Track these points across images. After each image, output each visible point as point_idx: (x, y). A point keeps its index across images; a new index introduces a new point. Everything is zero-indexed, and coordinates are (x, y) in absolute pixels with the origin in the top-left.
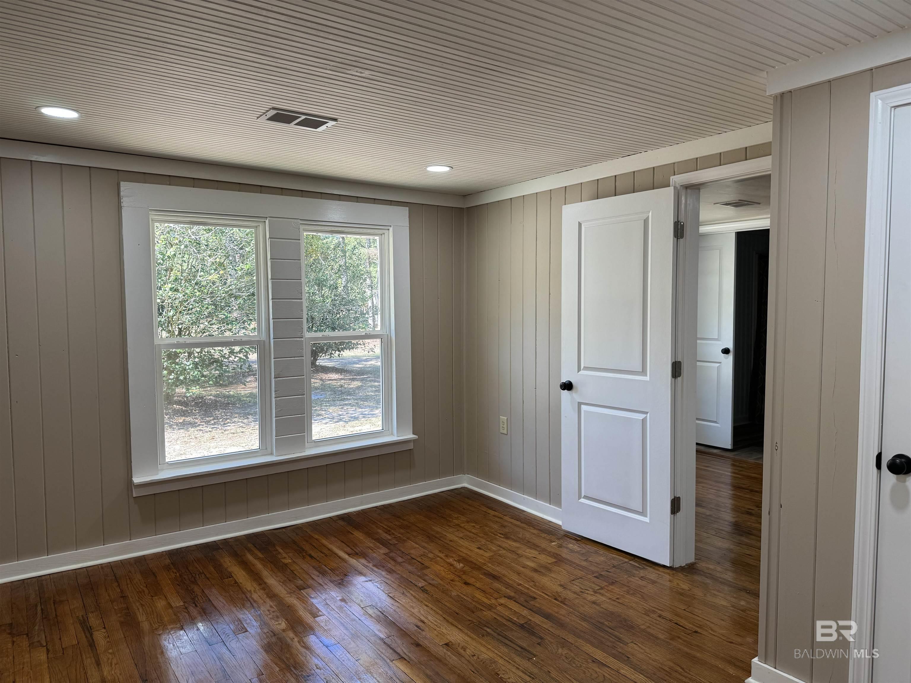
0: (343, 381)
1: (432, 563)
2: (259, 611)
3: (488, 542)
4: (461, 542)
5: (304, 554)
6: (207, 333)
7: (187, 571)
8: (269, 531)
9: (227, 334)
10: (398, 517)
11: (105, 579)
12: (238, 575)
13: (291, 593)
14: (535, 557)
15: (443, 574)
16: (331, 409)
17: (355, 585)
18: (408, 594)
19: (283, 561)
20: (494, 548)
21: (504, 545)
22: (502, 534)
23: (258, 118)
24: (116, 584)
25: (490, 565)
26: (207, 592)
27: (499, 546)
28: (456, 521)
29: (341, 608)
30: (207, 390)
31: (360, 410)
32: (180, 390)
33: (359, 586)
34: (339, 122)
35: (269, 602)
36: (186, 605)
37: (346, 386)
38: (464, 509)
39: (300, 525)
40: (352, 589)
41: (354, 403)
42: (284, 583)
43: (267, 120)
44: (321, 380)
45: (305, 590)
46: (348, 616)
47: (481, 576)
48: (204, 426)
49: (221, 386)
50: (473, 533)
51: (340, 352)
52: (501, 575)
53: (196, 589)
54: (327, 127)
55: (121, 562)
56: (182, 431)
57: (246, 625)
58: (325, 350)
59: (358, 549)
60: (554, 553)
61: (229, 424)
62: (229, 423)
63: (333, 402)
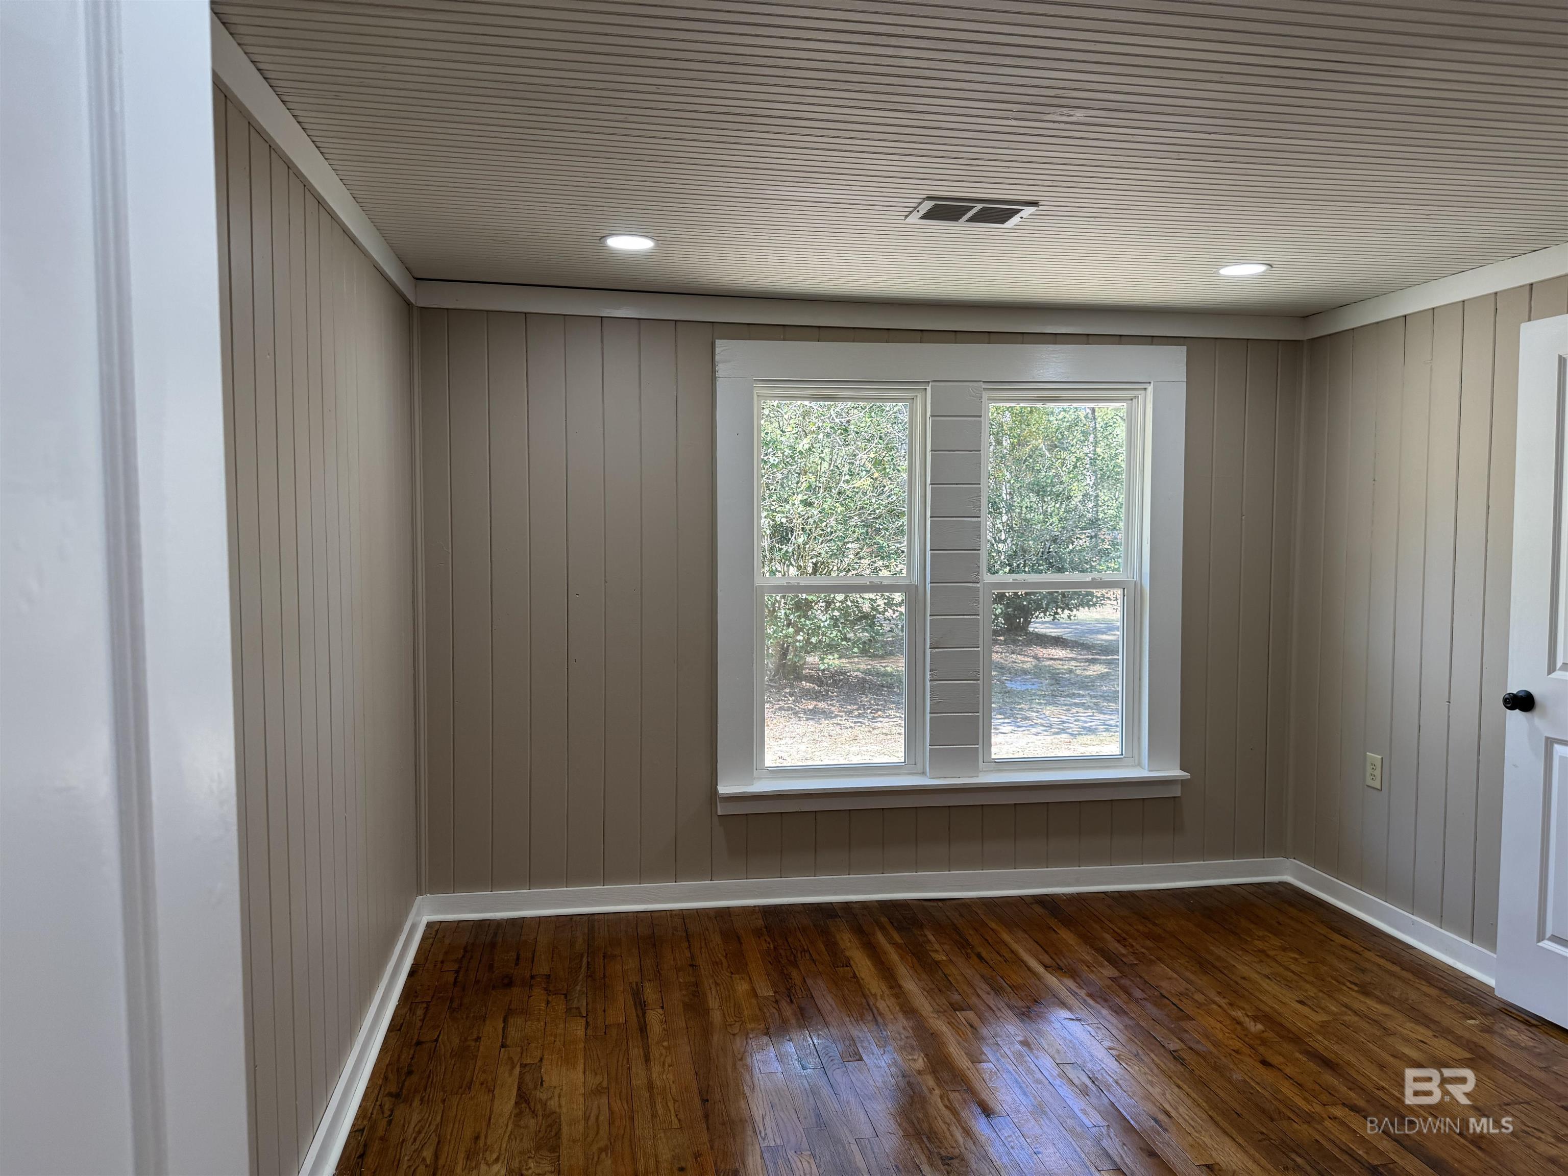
0: (1073, 663)
1: (1201, 1012)
2: (885, 1031)
3: (1321, 994)
4: (1265, 984)
5: (969, 951)
6: (854, 572)
7: (786, 944)
8: (915, 902)
9: (885, 573)
10: (1143, 918)
11: (673, 934)
12: (860, 965)
13: (940, 1012)
14: (1422, 1041)
15: (1220, 1036)
16: (1048, 710)
17: (1050, 1022)
18: (1146, 1059)
19: (933, 955)
20: (1334, 1008)
21: (1356, 1005)
22: (1356, 984)
23: (906, 216)
24: (686, 944)
25: (1320, 1038)
26: (809, 982)
27: (1346, 1006)
28: (1260, 944)
29: (1020, 1056)
30: (854, 662)
31: (1102, 716)
32: (812, 659)
33: (1057, 1025)
34: (1041, 208)
35: (902, 1021)
36: (778, 997)
37: (1078, 672)
38: (1279, 924)
39: (968, 901)
40: (1045, 1027)
41: (1091, 702)
42: (929, 992)
43: (921, 218)
44: (1036, 657)
45: (963, 1013)
46: (1029, 1071)
47: (1298, 1055)
48: (843, 719)
49: (874, 657)
50: (1293, 972)
51: (1072, 611)
52: (1341, 1062)
53: (795, 974)
54: (1022, 218)
55: (697, 911)
56: (811, 722)
57: (861, 1050)
58: (1044, 606)
59: (1064, 960)
60: (1468, 1041)
61: (880, 719)
62: (880, 716)
63: (1052, 699)
